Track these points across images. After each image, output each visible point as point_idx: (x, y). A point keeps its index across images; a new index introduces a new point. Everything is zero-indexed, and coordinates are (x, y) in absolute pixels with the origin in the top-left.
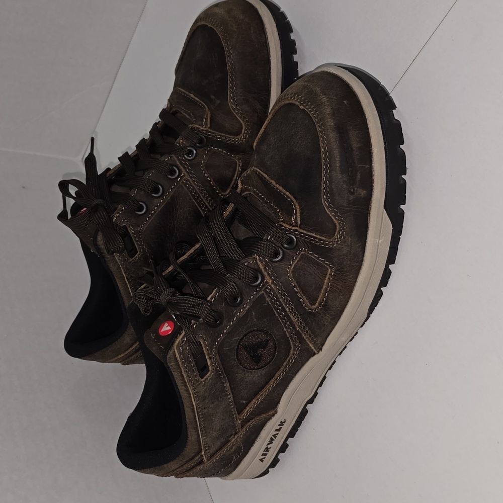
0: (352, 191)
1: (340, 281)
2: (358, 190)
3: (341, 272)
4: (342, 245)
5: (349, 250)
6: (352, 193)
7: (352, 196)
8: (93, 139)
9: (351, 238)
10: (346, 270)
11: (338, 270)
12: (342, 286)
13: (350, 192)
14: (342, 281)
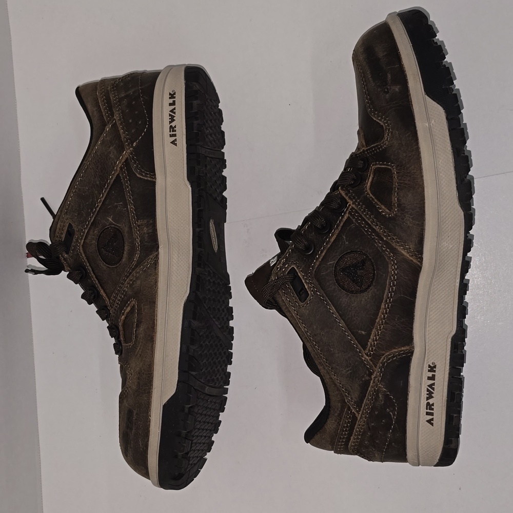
0: (386, 90)
1: (405, 176)
2: (391, 87)
3: (401, 166)
4: (392, 140)
5: (400, 142)
6: (387, 92)
7: (387, 95)
8: (43, 200)
9: (398, 131)
10: (404, 162)
11: (398, 166)
12: (409, 181)
13: (385, 92)
14: (407, 176)
